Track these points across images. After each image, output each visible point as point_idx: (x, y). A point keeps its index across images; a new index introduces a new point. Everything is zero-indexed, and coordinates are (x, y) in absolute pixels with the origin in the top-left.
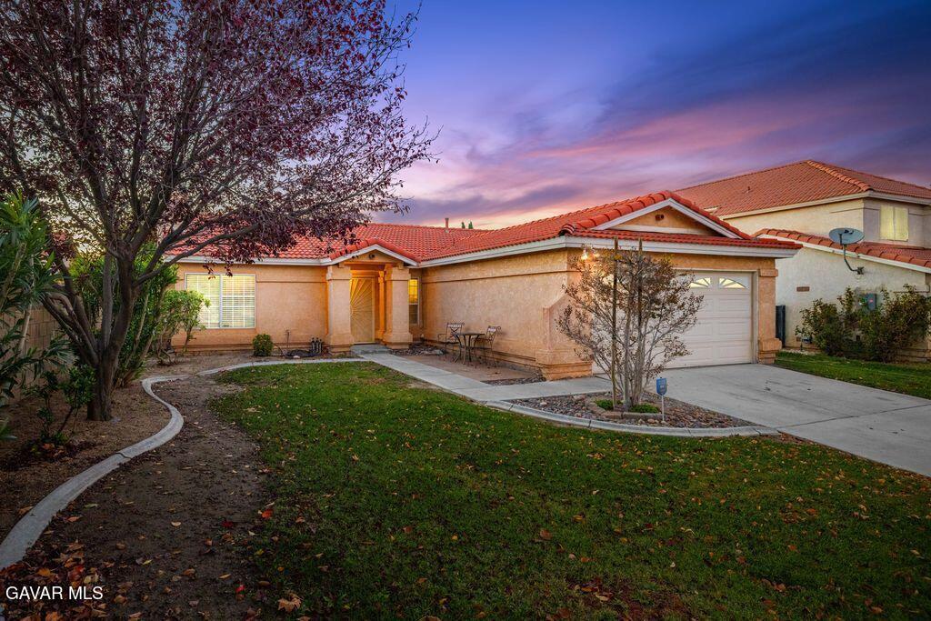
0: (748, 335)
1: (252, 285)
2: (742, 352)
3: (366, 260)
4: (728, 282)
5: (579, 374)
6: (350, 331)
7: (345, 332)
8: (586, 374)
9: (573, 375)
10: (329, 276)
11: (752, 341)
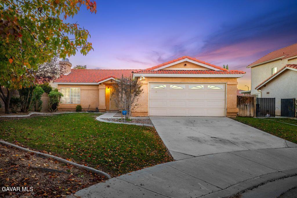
0: (224, 107)
1: (79, 90)
2: (221, 112)
3: (110, 82)
4: (212, 87)
5: (143, 115)
6: (105, 105)
7: (103, 105)
8: (146, 115)
9: (141, 115)
10: (99, 88)
11: (225, 108)
